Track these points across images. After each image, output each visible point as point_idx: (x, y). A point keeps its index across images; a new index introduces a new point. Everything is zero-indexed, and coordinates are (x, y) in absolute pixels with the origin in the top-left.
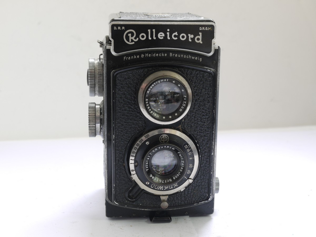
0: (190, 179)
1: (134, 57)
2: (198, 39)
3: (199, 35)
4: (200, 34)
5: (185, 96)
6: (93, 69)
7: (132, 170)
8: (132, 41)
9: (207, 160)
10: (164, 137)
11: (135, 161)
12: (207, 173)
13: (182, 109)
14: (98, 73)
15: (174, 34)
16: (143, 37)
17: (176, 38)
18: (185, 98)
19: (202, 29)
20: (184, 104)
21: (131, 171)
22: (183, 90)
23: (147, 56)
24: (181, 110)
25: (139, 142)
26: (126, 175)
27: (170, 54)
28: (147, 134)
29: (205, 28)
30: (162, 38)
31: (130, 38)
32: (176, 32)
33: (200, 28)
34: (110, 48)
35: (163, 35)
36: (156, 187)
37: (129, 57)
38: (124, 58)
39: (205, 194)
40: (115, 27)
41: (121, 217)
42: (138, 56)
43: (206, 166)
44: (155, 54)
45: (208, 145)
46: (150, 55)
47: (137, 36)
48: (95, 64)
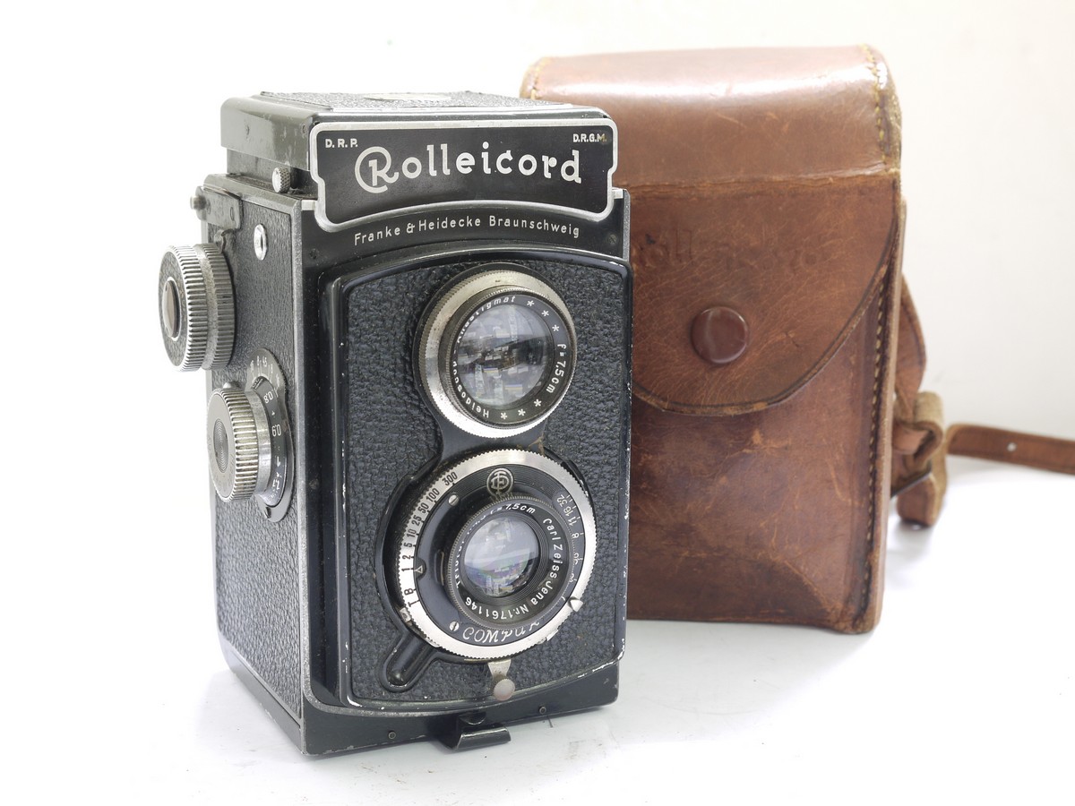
0: (574, 599)
1: (384, 234)
2: (570, 171)
3: (572, 158)
4: (576, 153)
5: (562, 345)
6: (199, 279)
7: (408, 590)
8: (381, 182)
9: (612, 535)
10: (498, 477)
11: (418, 560)
12: (611, 575)
13: (554, 384)
14: (218, 291)
15: (501, 158)
16: (412, 169)
17: (508, 170)
18: (561, 350)
19: (580, 138)
20: (561, 367)
21: (403, 594)
22: (556, 328)
23: (423, 227)
24: (551, 389)
25: (427, 498)
26: (382, 609)
27: (491, 220)
28: (451, 471)
29: (588, 138)
30: (469, 170)
31: (375, 173)
32: (509, 152)
33: (575, 135)
34: (314, 206)
35: (472, 161)
36: (479, 636)
37: (372, 235)
38: (356, 239)
39: (607, 640)
40: (327, 140)
41: (352, 747)
42: (397, 231)
43: (608, 556)
44: (446, 222)
45: (612, 491)
46: (432, 224)
47: (396, 167)
48: (201, 265)
